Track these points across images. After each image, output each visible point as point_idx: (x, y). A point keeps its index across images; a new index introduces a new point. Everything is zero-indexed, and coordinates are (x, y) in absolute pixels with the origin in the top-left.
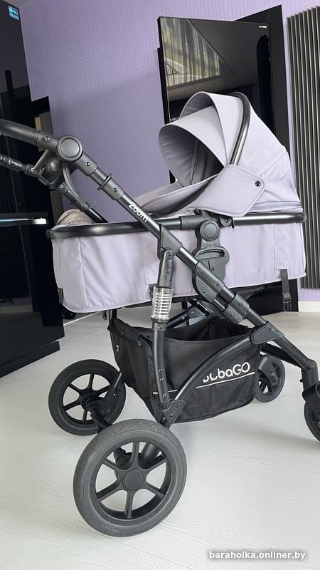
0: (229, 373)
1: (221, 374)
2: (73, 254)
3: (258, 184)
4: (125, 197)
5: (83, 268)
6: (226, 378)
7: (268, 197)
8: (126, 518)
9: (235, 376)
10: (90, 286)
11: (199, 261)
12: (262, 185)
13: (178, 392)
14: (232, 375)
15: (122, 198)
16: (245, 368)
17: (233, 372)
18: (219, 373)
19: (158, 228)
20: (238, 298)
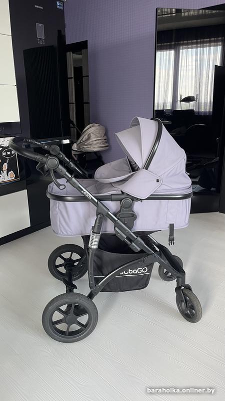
0: (135, 272)
1: (131, 272)
2: (55, 207)
3: (158, 181)
4: (80, 186)
5: (59, 216)
6: (133, 274)
7: (163, 187)
8: (65, 335)
9: (138, 274)
10: (61, 224)
11: (118, 219)
12: (160, 181)
13: (105, 277)
14: (136, 273)
15: (79, 187)
16: (145, 270)
17: (137, 271)
18: (129, 271)
19: (96, 201)
20: (139, 239)
